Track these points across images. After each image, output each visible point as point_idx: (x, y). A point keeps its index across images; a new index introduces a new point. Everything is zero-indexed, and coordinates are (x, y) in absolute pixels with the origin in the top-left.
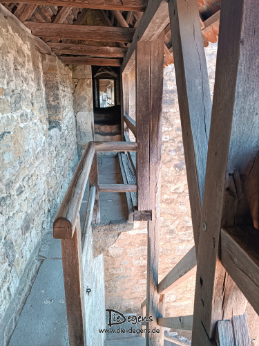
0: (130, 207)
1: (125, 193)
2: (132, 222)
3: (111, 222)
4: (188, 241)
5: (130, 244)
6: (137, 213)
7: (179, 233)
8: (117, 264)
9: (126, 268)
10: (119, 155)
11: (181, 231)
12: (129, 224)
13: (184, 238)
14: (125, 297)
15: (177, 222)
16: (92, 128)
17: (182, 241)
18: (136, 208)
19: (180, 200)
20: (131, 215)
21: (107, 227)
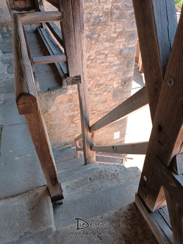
0: (62, 75)
1: (54, 64)
2: (66, 87)
3: (49, 90)
4: (100, 94)
5: (60, 102)
6: (69, 79)
7: (94, 90)
8: (53, 118)
9: (60, 120)
10: (39, 29)
11: (95, 88)
12: (64, 88)
13: (98, 92)
14: (62, 137)
15: (92, 82)
16: (7, 4)
17: (97, 95)
18: (68, 75)
19: (92, 65)
20: (64, 81)
21: (47, 93)
